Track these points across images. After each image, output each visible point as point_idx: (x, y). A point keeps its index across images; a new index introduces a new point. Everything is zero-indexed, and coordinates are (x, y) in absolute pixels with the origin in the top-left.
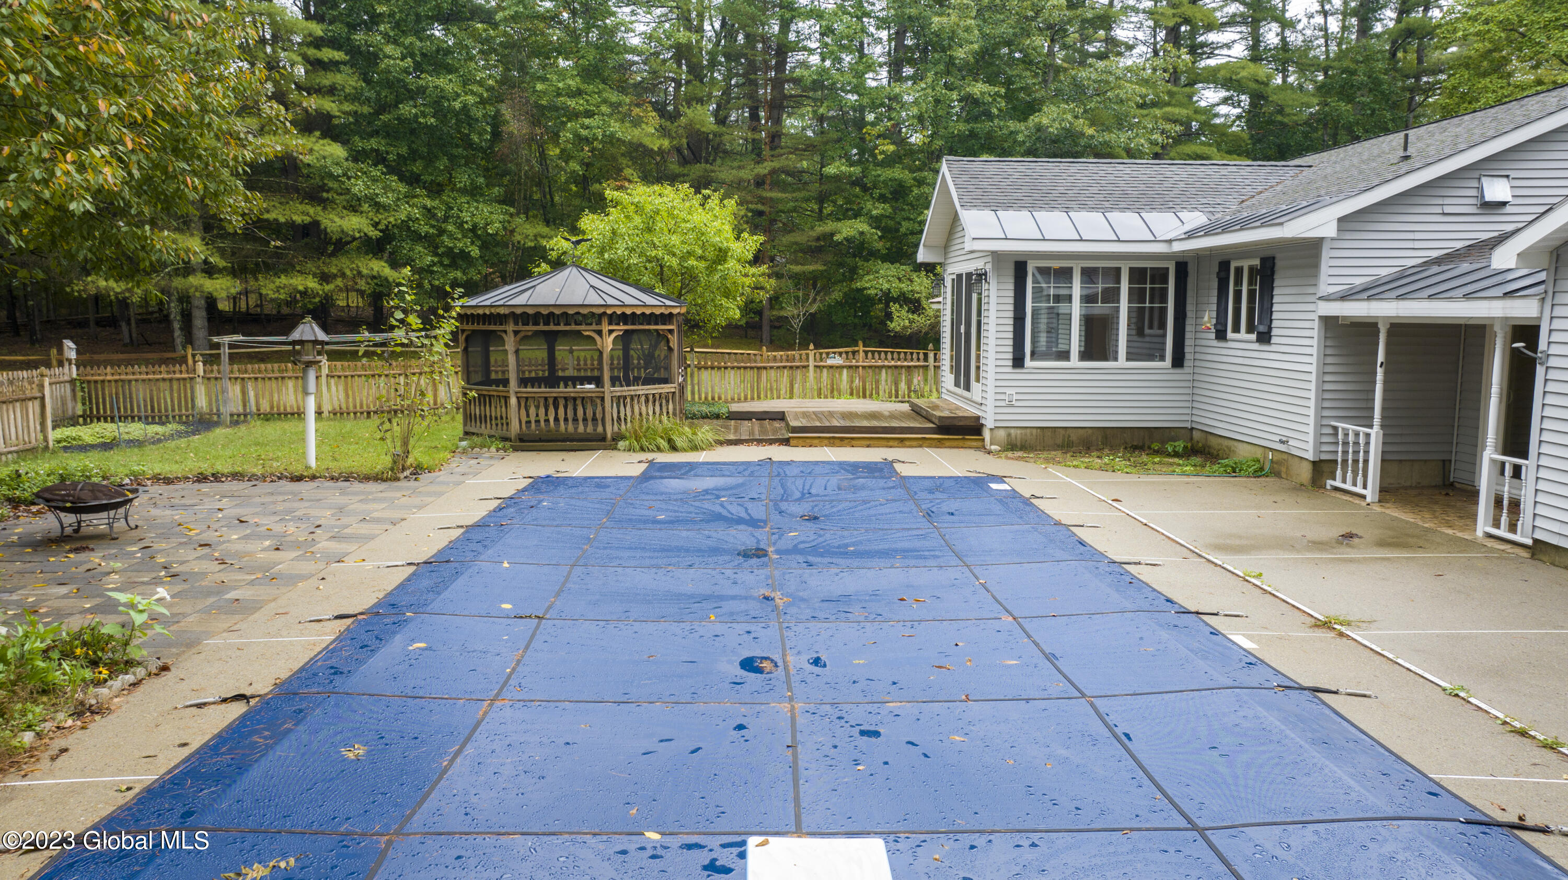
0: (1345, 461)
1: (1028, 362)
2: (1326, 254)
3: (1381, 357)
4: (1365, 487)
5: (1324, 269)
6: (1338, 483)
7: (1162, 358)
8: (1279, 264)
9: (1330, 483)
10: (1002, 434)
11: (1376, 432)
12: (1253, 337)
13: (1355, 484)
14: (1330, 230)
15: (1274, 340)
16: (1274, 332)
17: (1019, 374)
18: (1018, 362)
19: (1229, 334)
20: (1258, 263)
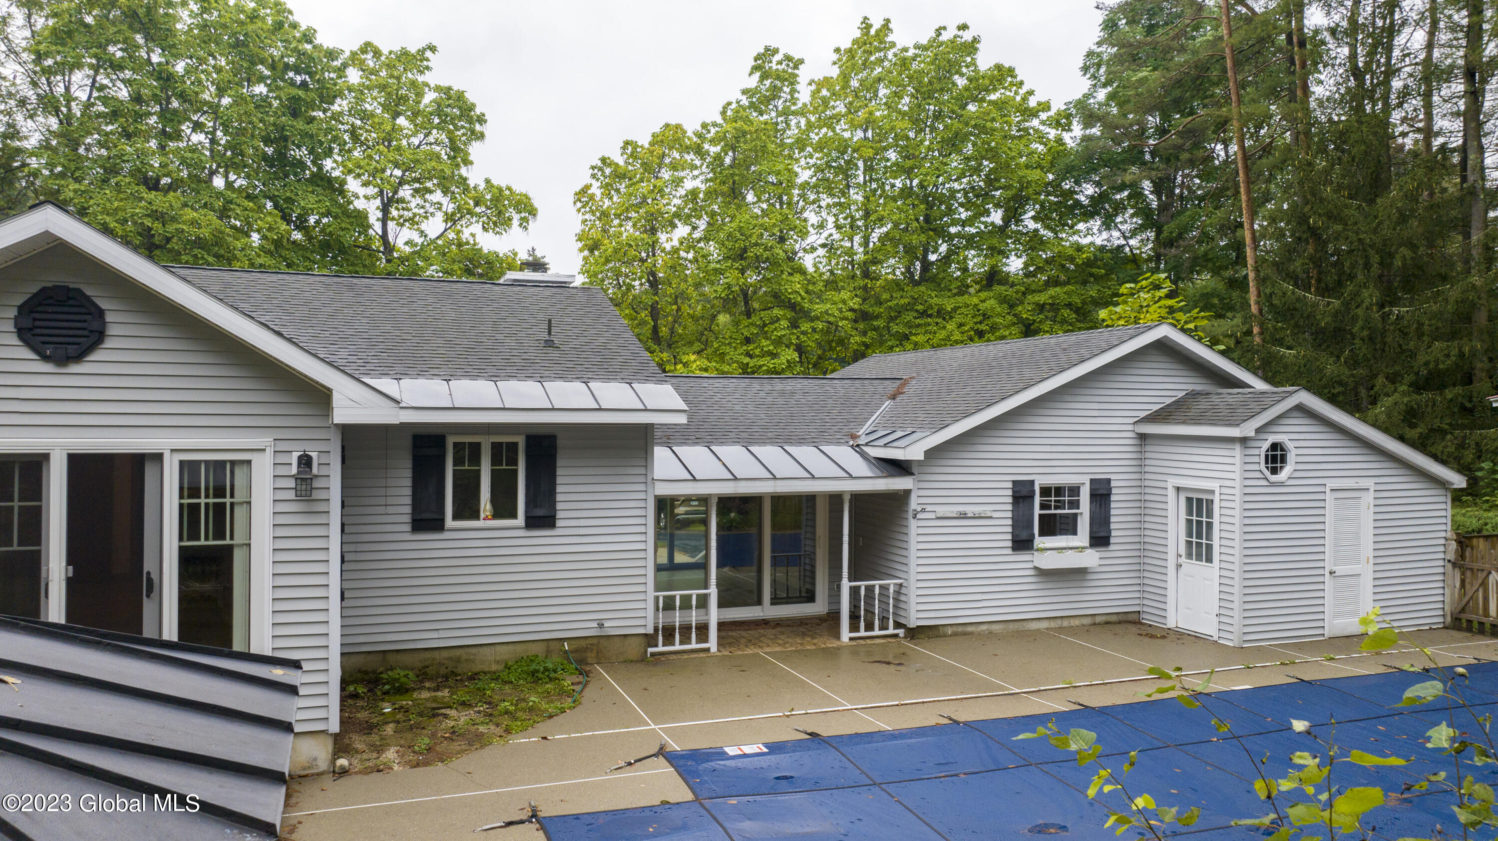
3: (714, 528)
6: (661, 648)
8: (560, 442)
9: (650, 650)
11: (713, 593)
12: (520, 521)
15: (559, 523)
16: (560, 515)
19: (449, 522)
20: (521, 441)
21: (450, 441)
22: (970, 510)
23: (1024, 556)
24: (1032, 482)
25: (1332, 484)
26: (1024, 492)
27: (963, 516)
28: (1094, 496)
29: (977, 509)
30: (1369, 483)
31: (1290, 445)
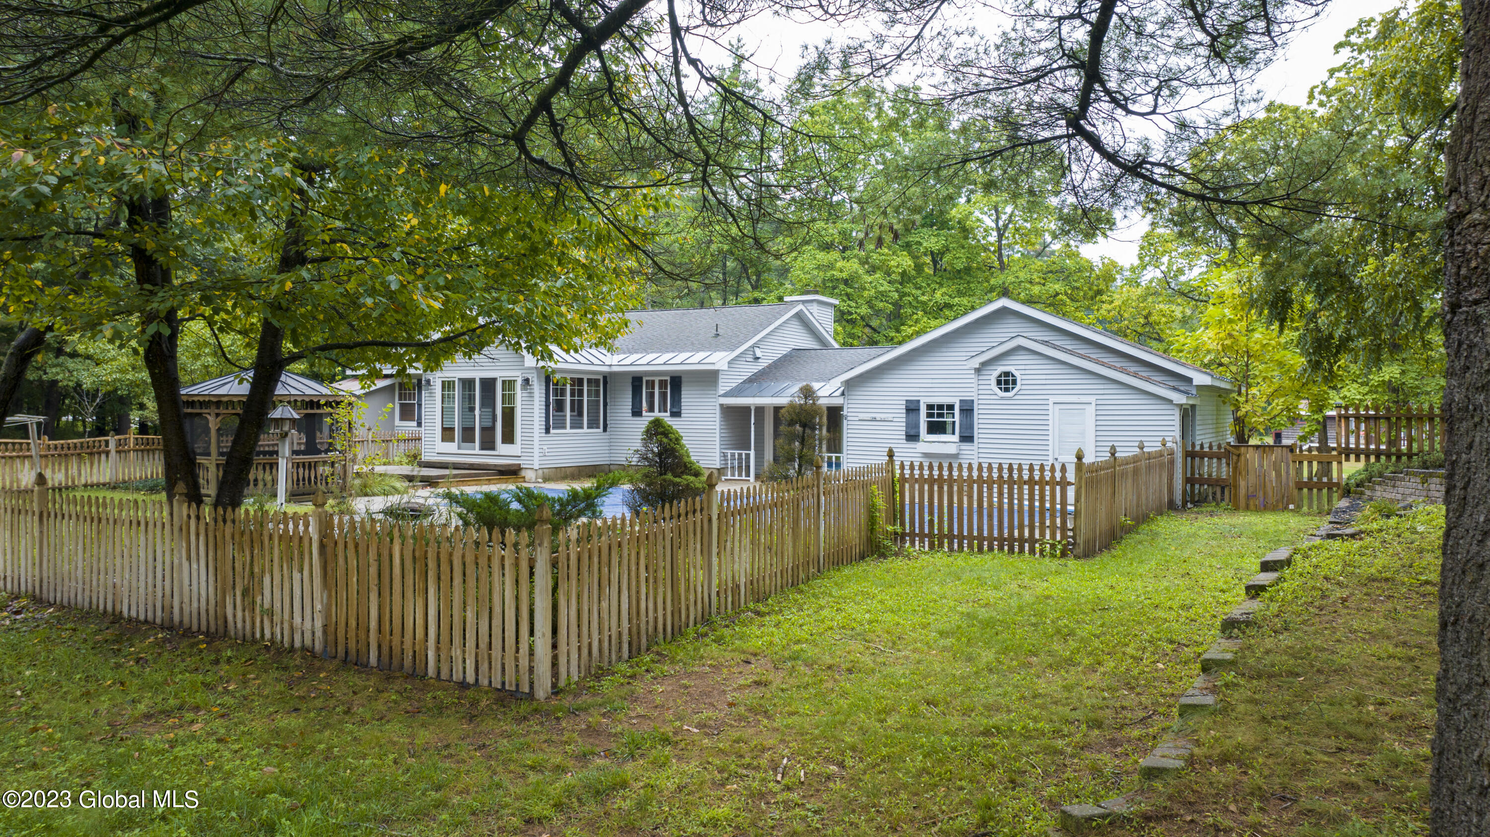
0: (733, 468)
1: (552, 431)
2: (721, 377)
3: (753, 421)
4: (748, 475)
5: (720, 384)
6: (729, 477)
7: (598, 427)
8: (683, 379)
9: (723, 478)
10: (540, 472)
11: (752, 453)
12: (668, 414)
13: (740, 475)
14: (725, 367)
15: (683, 415)
16: (683, 411)
17: (548, 438)
18: (547, 431)
19: (644, 413)
20: (668, 378)
21: (644, 379)
22: (878, 416)
23: (911, 445)
24: (918, 401)
25: (1053, 399)
26: (912, 407)
27: (874, 420)
28: (962, 410)
29: (883, 416)
30: (1092, 399)
31: (1016, 373)
